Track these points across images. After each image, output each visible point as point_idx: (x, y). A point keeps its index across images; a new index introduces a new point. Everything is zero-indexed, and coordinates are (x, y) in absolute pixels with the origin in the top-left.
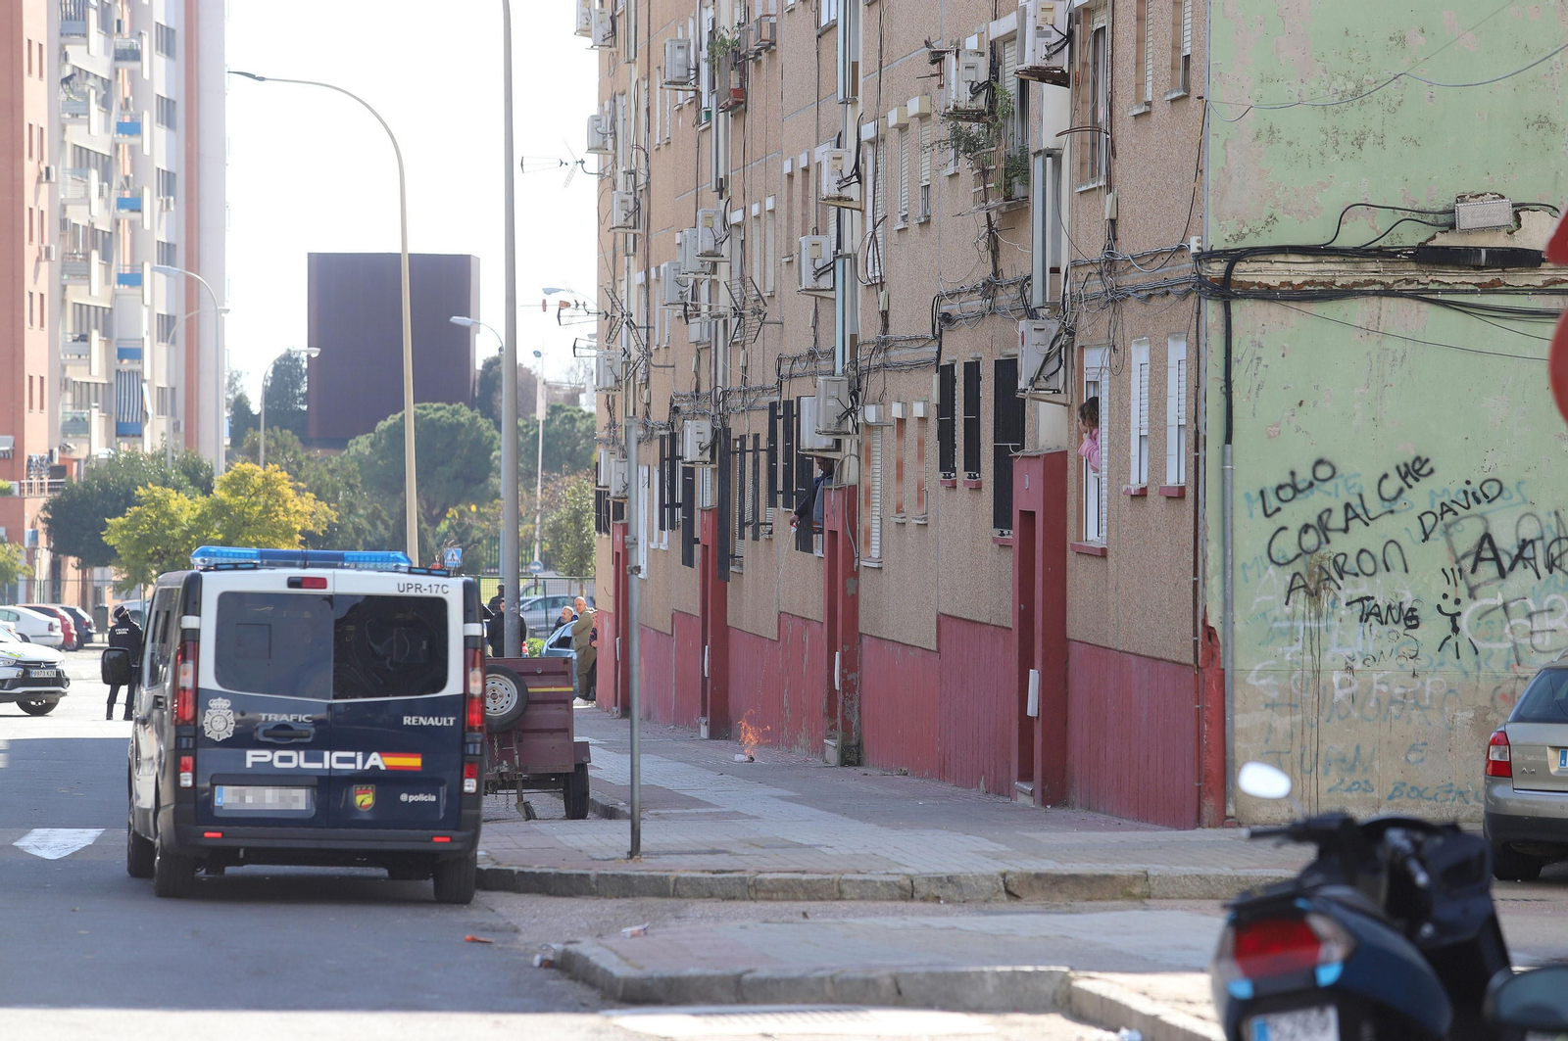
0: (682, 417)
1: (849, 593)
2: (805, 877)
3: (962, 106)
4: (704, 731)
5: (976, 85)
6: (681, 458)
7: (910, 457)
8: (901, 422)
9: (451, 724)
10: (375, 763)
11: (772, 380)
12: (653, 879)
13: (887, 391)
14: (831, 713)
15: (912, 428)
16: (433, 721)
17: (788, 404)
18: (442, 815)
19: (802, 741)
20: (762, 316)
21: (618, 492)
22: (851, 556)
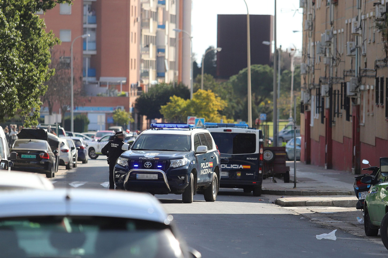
0: (322, 83)
1: (358, 131)
2: (329, 191)
3: (379, 18)
4: (326, 167)
5: (382, 13)
6: (321, 95)
7: (371, 99)
8: (369, 90)
9: (256, 159)
10: (241, 167)
11: (342, 77)
12: (298, 192)
13: (366, 82)
14: (353, 161)
15: (371, 92)
16: (253, 159)
17: (345, 83)
18: (254, 178)
20: (339, 60)
21: (306, 102)
22: (358, 122)
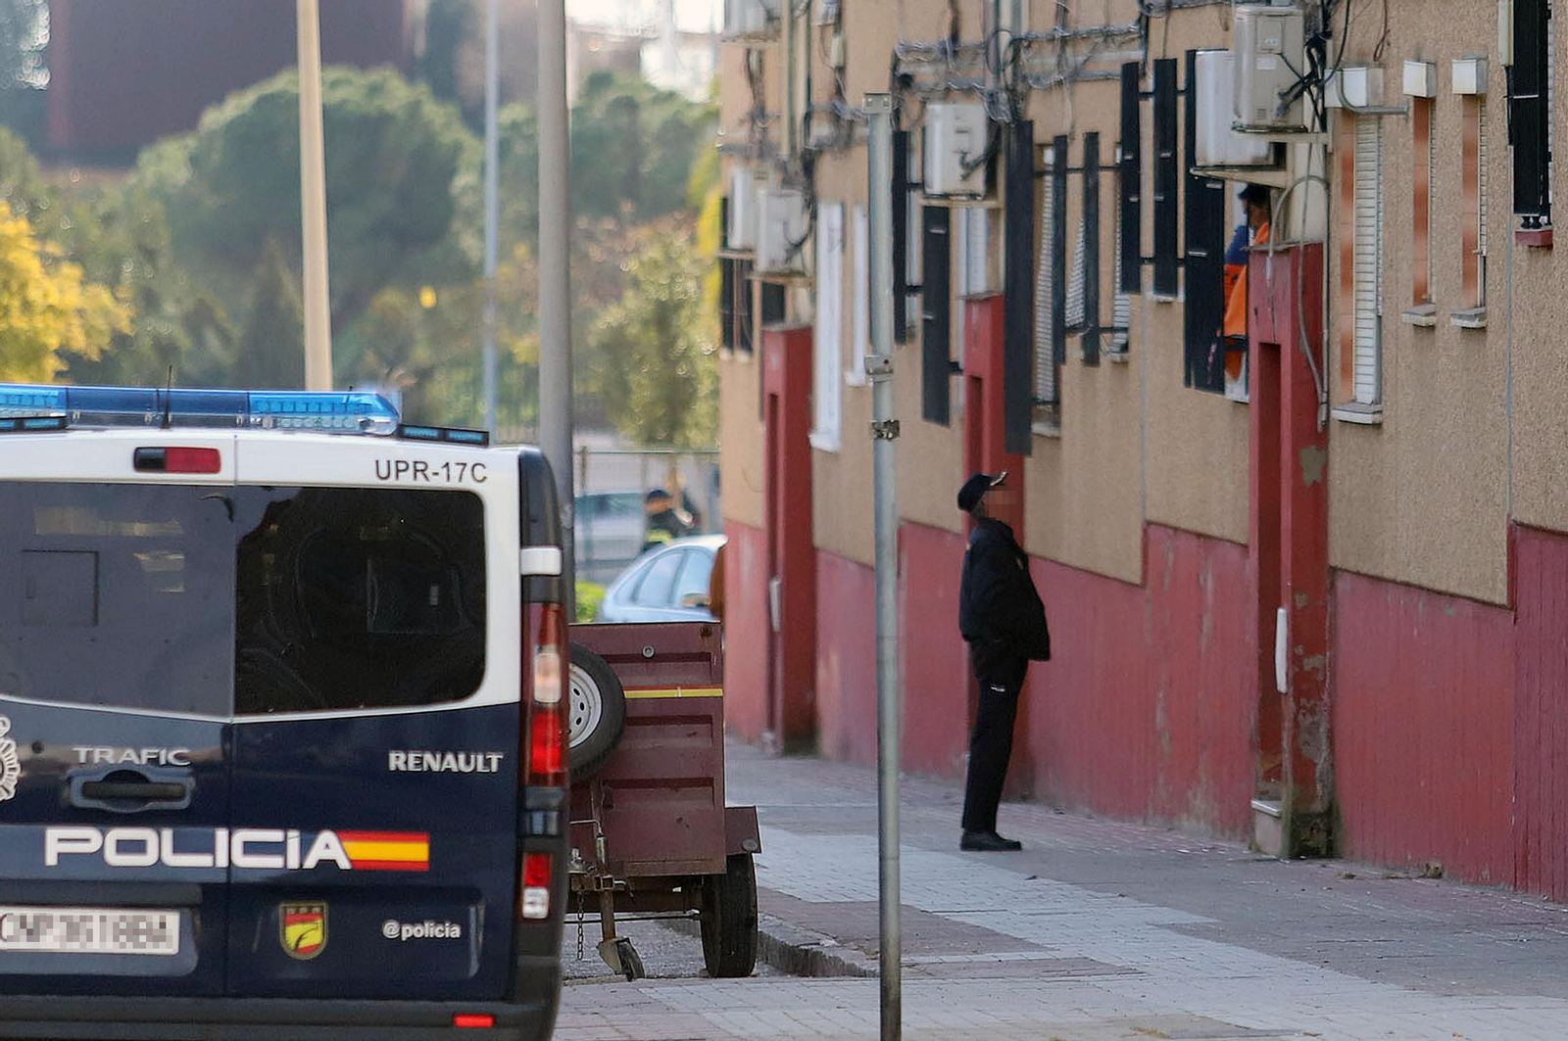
0: (919, 96)
1: (1309, 477)
6: (921, 186)
7: (1445, 181)
8: (1425, 105)
9: (494, 767)
10: (327, 855)
11: (1125, 16)
13: (1391, 38)
14: (1267, 739)
15: (1449, 120)
16: (454, 763)
17: (1166, 68)
18: (474, 968)
19: (1199, 801)
21: (773, 262)
22: (1311, 399)
